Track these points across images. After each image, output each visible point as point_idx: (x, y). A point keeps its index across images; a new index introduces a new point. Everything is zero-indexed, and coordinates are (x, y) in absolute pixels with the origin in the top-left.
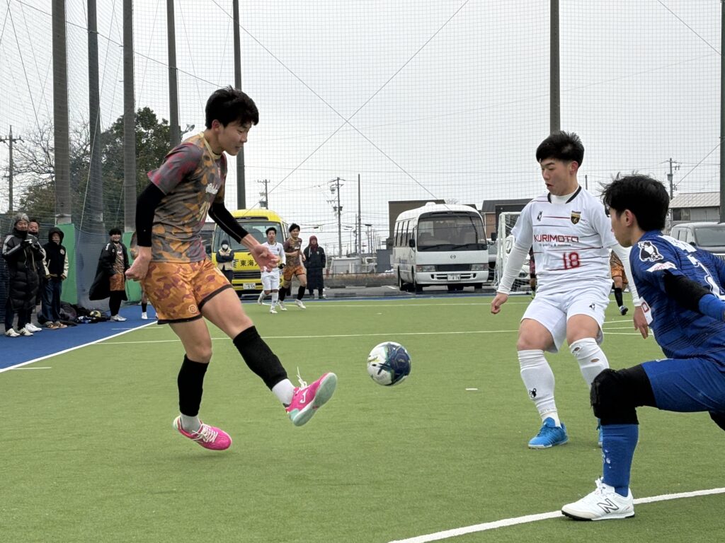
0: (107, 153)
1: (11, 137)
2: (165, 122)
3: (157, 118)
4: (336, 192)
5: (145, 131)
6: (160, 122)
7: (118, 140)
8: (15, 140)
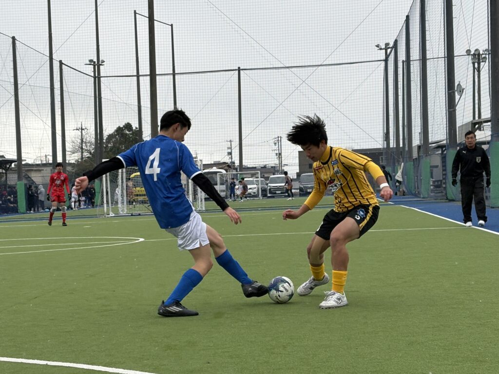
0: (113, 142)
1: (82, 127)
2: (137, 128)
3: (133, 126)
4: (277, 144)
5: (128, 132)
6: (134, 128)
7: (117, 137)
8: (84, 129)
